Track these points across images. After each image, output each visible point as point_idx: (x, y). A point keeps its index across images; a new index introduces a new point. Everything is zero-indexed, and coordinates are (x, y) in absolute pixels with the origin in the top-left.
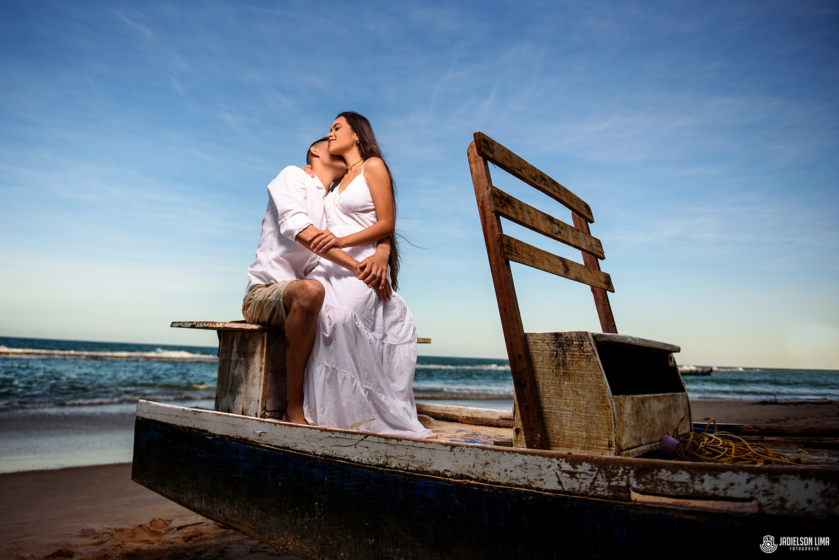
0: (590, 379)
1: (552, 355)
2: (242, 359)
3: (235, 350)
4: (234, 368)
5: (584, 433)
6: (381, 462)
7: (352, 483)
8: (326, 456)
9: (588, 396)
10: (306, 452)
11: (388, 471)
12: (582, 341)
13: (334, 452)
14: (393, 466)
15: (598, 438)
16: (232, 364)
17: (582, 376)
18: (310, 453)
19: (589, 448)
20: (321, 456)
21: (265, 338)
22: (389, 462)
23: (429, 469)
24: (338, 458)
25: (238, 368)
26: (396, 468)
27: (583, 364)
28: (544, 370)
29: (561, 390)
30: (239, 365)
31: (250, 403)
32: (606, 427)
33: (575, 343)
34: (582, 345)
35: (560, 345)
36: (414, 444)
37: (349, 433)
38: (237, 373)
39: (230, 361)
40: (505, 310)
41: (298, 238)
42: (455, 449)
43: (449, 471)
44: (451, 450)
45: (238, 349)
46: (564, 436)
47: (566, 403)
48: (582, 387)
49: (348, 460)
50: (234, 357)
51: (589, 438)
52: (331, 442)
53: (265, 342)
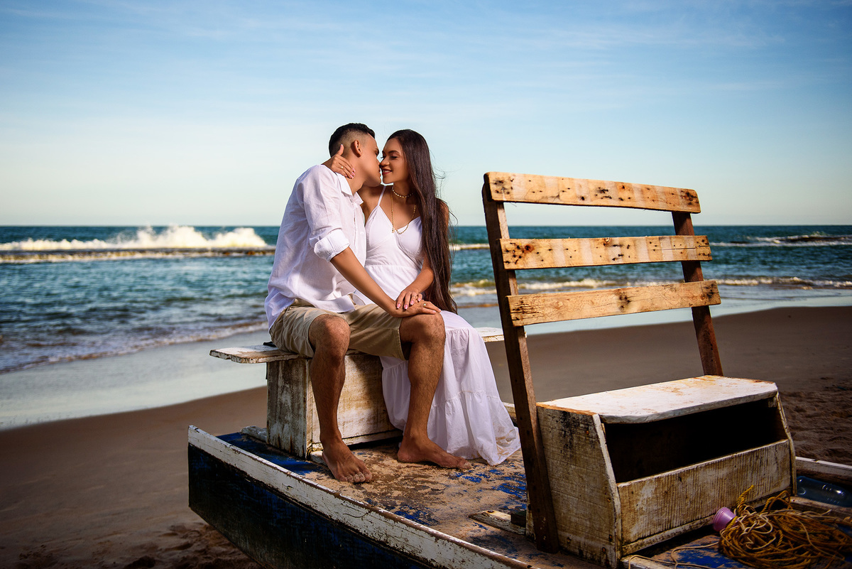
0: (594, 466)
1: (560, 434)
2: (288, 386)
3: (281, 375)
4: (281, 394)
5: (588, 523)
6: (382, 539)
7: (361, 555)
8: (341, 523)
9: (593, 484)
10: (324, 515)
11: (387, 550)
12: (587, 425)
13: (346, 520)
14: (392, 545)
15: (600, 530)
16: (279, 389)
17: (587, 462)
18: (327, 517)
19: (592, 539)
20: (336, 521)
21: (307, 367)
22: (388, 541)
23: (419, 555)
24: (349, 527)
25: (284, 395)
26: (394, 548)
27: (589, 450)
28: (554, 449)
29: (568, 473)
30: (285, 392)
31: (297, 435)
32: (607, 520)
33: (581, 425)
34: (588, 428)
35: (568, 425)
36: (408, 528)
37: (357, 504)
38: (284, 400)
39: (277, 386)
40: (516, 381)
41: (333, 261)
42: (438, 541)
43: (434, 561)
44: (436, 541)
45: (284, 374)
46: (571, 522)
47: (572, 487)
48: (587, 474)
49: (357, 531)
50: (281, 382)
51: (592, 528)
52: (344, 510)
53: (307, 371)
